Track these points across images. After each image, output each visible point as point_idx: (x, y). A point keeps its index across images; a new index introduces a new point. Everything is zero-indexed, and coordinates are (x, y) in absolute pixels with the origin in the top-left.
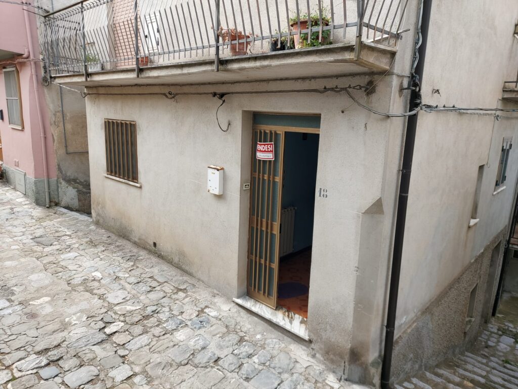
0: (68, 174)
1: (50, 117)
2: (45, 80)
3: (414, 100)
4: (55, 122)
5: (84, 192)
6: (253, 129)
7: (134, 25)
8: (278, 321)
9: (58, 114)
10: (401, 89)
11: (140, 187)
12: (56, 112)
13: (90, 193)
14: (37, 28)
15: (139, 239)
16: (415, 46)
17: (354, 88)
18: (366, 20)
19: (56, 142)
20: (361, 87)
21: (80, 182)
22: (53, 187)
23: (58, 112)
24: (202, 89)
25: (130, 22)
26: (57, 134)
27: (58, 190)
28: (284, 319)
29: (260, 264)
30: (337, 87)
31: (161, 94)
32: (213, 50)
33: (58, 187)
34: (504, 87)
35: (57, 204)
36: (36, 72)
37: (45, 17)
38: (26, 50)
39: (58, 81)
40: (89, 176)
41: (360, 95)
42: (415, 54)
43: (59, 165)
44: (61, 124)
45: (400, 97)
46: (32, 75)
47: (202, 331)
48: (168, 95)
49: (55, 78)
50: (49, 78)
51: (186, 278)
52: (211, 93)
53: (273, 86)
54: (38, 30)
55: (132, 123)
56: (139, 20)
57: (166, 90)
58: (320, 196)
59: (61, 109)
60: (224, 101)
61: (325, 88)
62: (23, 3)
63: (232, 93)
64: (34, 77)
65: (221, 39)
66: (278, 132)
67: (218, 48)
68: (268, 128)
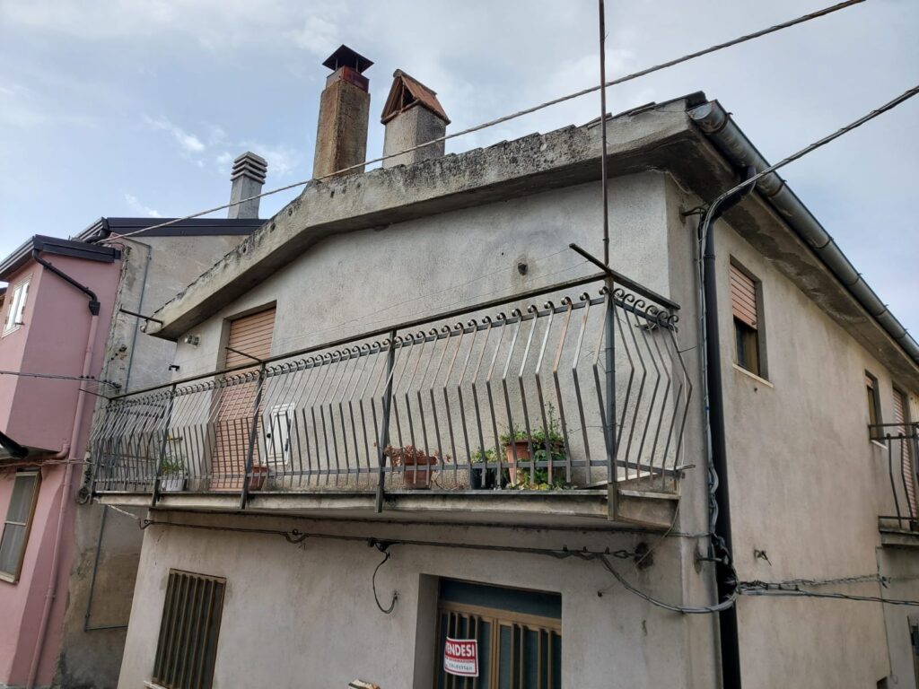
0: (76, 675)
1: (73, 558)
2: (83, 493)
3: (725, 581)
4: (79, 569)
6: (439, 609)
7: (250, 425)
9: (89, 553)
10: (698, 560)
12: (86, 550)
16: (709, 490)
17: (615, 554)
19: (71, 606)
20: (627, 555)
23: (91, 549)
24: (352, 530)
25: (244, 421)
26: (76, 593)
30: (585, 550)
31: (279, 533)
32: (376, 476)
34: (880, 526)
36: (71, 481)
37: (111, 400)
38: (65, 446)
39: (104, 501)
40: (116, 678)
41: (627, 567)
42: (710, 502)
43: (63, 656)
44: (91, 572)
45: (698, 572)
46: (62, 486)
48: (291, 535)
49: (100, 495)
50: (90, 490)
52: (367, 539)
53: (473, 536)
54: (95, 414)
55: (220, 581)
56: (259, 419)
57: (288, 526)
59: (96, 544)
60: (388, 556)
61: (565, 549)
62: (82, 377)
63: (404, 542)
64: (65, 490)
65: (388, 459)
66: (486, 619)
67: (383, 474)
68: (467, 609)
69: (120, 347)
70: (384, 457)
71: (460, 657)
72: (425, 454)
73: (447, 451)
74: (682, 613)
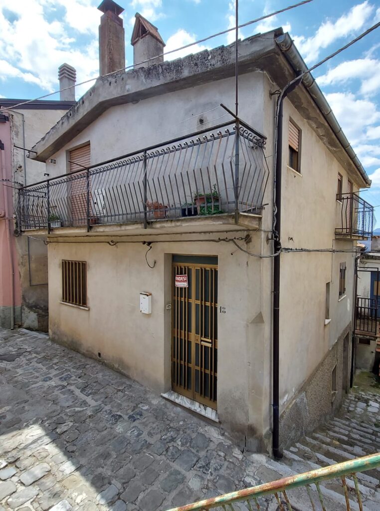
0: (30, 302)
1: (18, 258)
2: (16, 232)
3: (277, 246)
4: (22, 263)
5: (43, 315)
6: (172, 266)
7: (86, 197)
8: (196, 408)
9: (25, 257)
10: (268, 239)
11: (89, 310)
12: (23, 255)
13: (48, 315)
14: (13, 196)
15: (87, 351)
16: (273, 213)
17: (238, 239)
18: (240, 199)
19: (22, 277)
20: (242, 239)
21: (40, 307)
22: (18, 313)
23: (26, 255)
24: (135, 239)
25: (83, 195)
26: (23, 272)
27: (21, 314)
28: (200, 407)
29: (181, 365)
30: (227, 238)
31: (106, 242)
32: (143, 215)
33: (22, 313)
34: (335, 232)
35: (20, 326)
36: (10, 227)
37: (19, 190)
38: (3, 212)
39: (26, 233)
40: (48, 302)
41: (242, 243)
42: (273, 218)
43: (23, 295)
44: (28, 264)
45: (268, 244)
46: (6, 229)
47: (136, 423)
48: (111, 243)
49: (24, 232)
50: (19, 230)
51: (124, 380)
52: (142, 242)
53: (184, 237)
54: (13, 198)
55: (84, 263)
56: (90, 194)
57: (109, 239)
58: (221, 312)
59: (27, 253)
60: (151, 247)
61: (219, 239)
62: (3, 180)
63: (157, 242)
64: (8, 230)
65: (147, 208)
66: (190, 268)
67: (146, 214)
68: (183, 265)
69: (18, 166)
70: (146, 207)
71: (181, 281)
72: (163, 205)
73: (171, 203)
74: (261, 257)
